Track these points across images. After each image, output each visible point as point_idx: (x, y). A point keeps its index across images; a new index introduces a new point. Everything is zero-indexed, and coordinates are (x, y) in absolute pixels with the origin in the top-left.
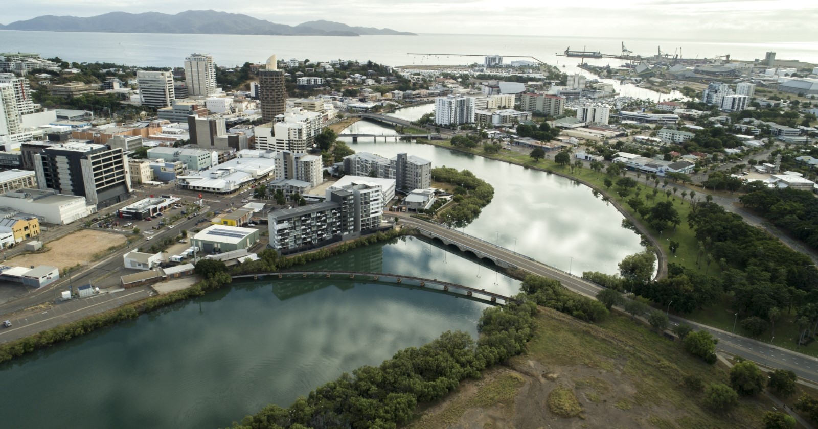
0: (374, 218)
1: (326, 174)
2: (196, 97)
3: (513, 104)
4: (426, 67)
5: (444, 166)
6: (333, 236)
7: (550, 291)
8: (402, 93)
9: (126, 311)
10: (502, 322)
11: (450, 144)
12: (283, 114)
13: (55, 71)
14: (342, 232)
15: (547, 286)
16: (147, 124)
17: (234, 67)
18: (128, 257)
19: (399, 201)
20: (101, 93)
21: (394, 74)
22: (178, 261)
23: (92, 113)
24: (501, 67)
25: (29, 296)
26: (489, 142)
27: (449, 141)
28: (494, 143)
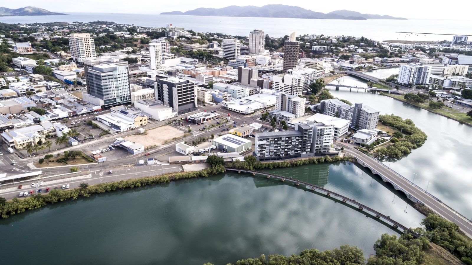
0: (326, 146)
1: (308, 110)
2: (253, 54)
3: (465, 72)
4: (406, 42)
5: (393, 114)
6: (296, 154)
7: (446, 233)
8: (380, 59)
9: (163, 178)
10: (394, 249)
11: (403, 98)
12: (292, 69)
13: (189, 37)
14: (302, 152)
15: (445, 227)
16: (221, 68)
17: (279, 38)
18: (178, 146)
19: (350, 136)
20: (207, 49)
21: (378, 46)
22: (202, 152)
23: (197, 60)
24: (466, 44)
25: (127, 158)
26: (435, 100)
27: (404, 96)
28: (439, 101)
